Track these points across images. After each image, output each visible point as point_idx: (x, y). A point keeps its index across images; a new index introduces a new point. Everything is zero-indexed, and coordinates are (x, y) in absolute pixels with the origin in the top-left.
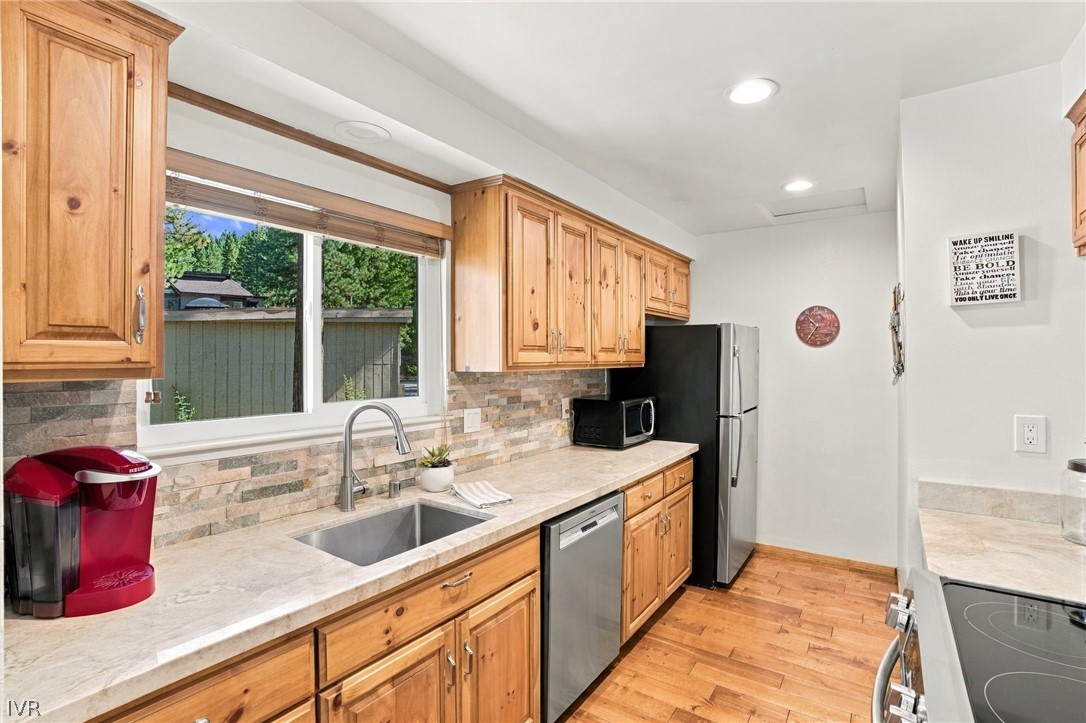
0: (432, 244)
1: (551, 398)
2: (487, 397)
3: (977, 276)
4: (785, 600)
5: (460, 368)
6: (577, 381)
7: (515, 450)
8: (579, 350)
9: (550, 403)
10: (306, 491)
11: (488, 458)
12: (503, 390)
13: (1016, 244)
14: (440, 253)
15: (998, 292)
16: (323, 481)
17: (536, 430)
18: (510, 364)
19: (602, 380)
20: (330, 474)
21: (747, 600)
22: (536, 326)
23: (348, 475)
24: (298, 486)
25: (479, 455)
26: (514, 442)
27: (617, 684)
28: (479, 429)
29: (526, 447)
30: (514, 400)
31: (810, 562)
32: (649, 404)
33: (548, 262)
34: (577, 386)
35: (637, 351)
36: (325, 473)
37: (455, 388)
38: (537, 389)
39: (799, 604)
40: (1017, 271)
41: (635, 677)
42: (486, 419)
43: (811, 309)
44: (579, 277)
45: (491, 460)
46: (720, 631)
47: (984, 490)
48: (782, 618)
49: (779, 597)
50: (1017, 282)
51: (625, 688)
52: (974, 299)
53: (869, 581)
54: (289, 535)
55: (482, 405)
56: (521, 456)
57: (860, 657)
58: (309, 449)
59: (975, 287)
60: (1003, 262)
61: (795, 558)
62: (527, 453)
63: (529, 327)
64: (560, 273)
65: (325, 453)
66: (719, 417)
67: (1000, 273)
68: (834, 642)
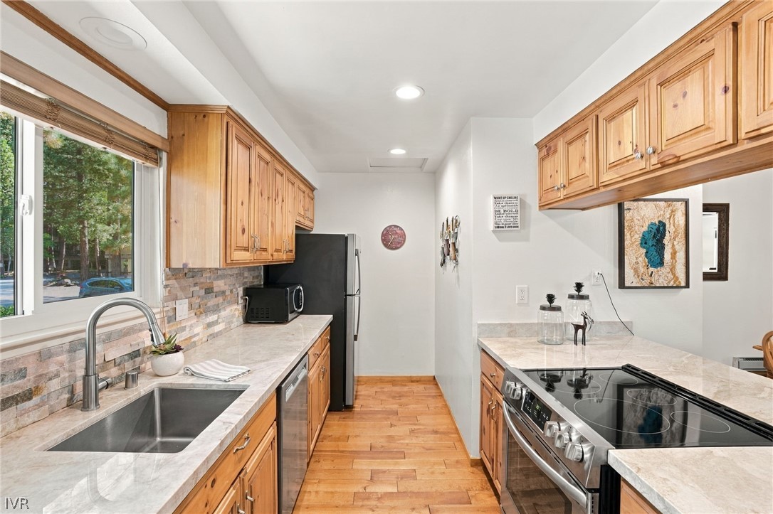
0: (150, 152)
1: (232, 288)
2: (192, 289)
3: (504, 216)
4: (386, 407)
5: (174, 265)
6: (246, 274)
7: (211, 331)
8: (265, 250)
9: (231, 291)
10: (36, 400)
11: (193, 340)
12: (202, 283)
13: (519, 202)
14: (157, 161)
15: (512, 225)
16: (54, 385)
17: (223, 313)
18: (229, 261)
19: (260, 273)
20: (62, 376)
21: (365, 413)
22: (243, 231)
23: (91, 372)
24: (28, 395)
25: (186, 339)
26: (209, 325)
27: (310, 492)
28: (186, 317)
29: (217, 329)
30: (209, 291)
31: (390, 382)
32: (299, 289)
33: (250, 181)
34: (247, 277)
35: (291, 251)
36: (57, 375)
37: (169, 282)
38: (223, 281)
39: (395, 407)
40: (519, 215)
41: (319, 482)
42: (191, 307)
43: (390, 226)
44: (265, 196)
45: (195, 342)
46: (357, 436)
47: (505, 324)
48: (389, 418)
49: (382, 406)
50: (519, 220)
51: (317, 492)
52: (503, 227)
53: (423, 386)
54: (40, 450)
55: (188, 296)
56: (213, 336)
57: (435, 428)
58: (40, 353)
59: (503, 221)
60: (514, 210)
61: (381, 380)
62: (218, 332)
63: (240, 231)
64: (256, 190)
65: (58, 354)
66: (346, 295)
67: (513, 215)
68: (420, 424)
